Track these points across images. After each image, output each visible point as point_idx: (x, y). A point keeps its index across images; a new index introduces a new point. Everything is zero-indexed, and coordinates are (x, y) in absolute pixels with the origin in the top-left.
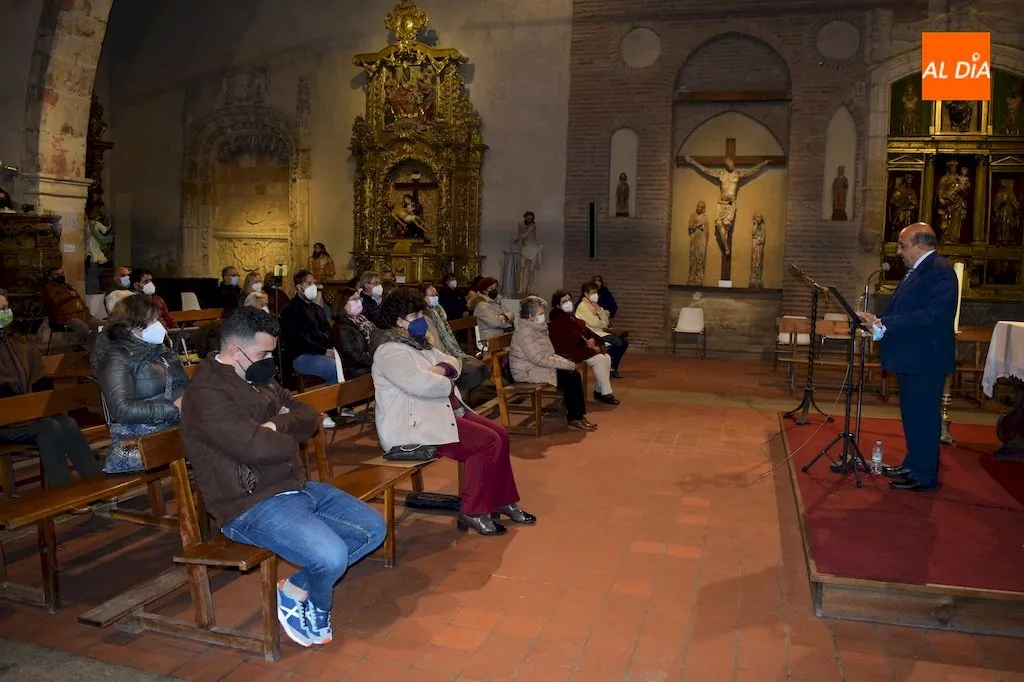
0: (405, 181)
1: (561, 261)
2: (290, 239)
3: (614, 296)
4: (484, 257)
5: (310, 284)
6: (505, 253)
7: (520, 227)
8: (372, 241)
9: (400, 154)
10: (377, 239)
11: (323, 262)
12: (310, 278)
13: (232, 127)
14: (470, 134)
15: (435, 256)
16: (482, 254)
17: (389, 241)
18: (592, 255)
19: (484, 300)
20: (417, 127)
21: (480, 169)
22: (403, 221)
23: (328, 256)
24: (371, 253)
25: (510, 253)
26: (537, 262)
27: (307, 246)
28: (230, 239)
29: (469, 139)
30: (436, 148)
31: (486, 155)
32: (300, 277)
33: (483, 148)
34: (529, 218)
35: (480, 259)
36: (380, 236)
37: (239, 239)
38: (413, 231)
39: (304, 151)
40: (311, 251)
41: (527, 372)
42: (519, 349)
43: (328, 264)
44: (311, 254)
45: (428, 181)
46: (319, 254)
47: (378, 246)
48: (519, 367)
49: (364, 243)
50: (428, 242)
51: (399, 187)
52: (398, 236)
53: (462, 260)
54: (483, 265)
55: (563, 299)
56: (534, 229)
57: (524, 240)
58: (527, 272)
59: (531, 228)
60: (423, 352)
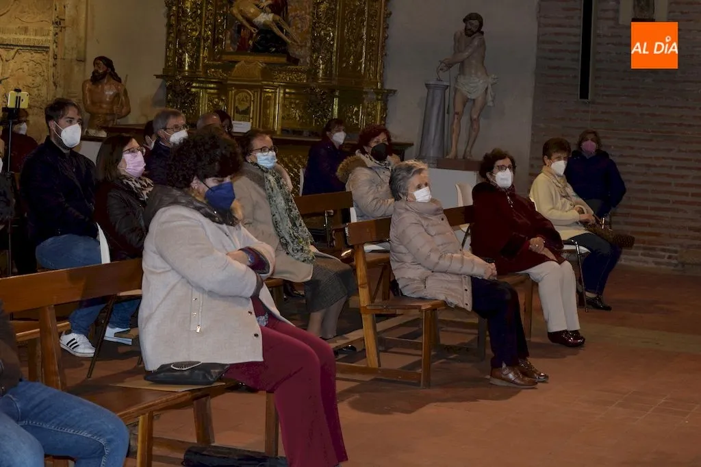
1: (529, 102)
2: (52, 47)
3: (620, 168)
4: (392, 92)
5: (71, 122)
6: (427, 85)
7: (458, 39)
8: (195, 58)
10: (204, 53)
11: (109, 92)
12: (72, 112)
15: (304, 86)
16: (387, 87)
17: (225, 57)
18: (584, 94)
19: (363, 165)
22: (252, 23)
23: (119, 80)
24: (192, 78)
25: (436, 86)
26: (485, 104)
27: (82, 60)
32: (56, 110)
34: (474, 26)
35: (385, 95)
36: (211, 50)
38: (268, 41)
40: (90, 69)
41: (424, 281)
43: (117, 95)
44: (89, 76)
46: (103, 76)
47: (207, 67)
48: (407, 274)
49: (181, 62)
50: (295, 61)
52: (242, 49)
53: (352, 96)
54: (390, 106)
55: (500, 163)
56: (483, 44)
57: (462, 63)
58: (465, 120)
59: (476, 43)
60: (224, 226)
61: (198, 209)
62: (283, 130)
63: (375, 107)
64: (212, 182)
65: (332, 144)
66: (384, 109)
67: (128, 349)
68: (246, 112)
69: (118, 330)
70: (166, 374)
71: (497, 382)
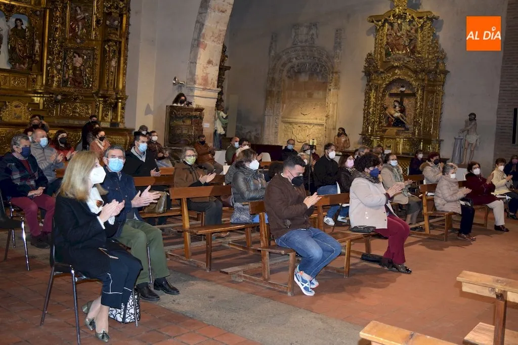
0: (396, 92)
2: (325, 124)
4: (443, 140)
5: (332, 150)
6: (455, 139)
7: (466, 122)
8: (373, 128)
9: (393, 76)
10: (376, 127)
11: (343, 139)
12: (333, 147)
13: (296, 58)
14: (438, 64)
15: (411, 138)
16: (441, 139)
17: (383, 128)
19: (429, 165)
20: (404, 60)
21: (443, 85)
22: (393, 117)
23: (347, 136)
24: (371, 135)
25: (458, 139)
26: (476, 144)
27: (334, 129)
28: (290, 123)
29: (437, 67)
30: (415, 72)
31: (448, 76)
32: (328, 146)
33: (446, 73)
34: (472, 117)
35: (440, 142)
36: (378, 125)
37: (296, 123)
38: (398, 123)
39: (336, 73)
40: (337, 131)
41: (444, 205)
42: (440, 192)
43: (346, 141)
44: (337, 134)
45: (410, 92)
46: (342, 134)
47: (377, 131)
48: (438, 202)
49: (368, 130)
50: (408, 129)
51: (391, 95)
52: (389, 125)
53: (428, 142)
54: (441, 145)
55: (474, 166)
56: (476, 124)
57: (468, 130)
58: (469, 151)
59: (473, 123)
60: (376, 184)
61: (367, 179)
62: (403, 153)
63: (436, 146)
64: (371, 169)
65: (418, 159)
66: (439, 146)
67: (345, 224)
68: (390, 147)
69: (343, 217)
70: (356, 230)
71: (459, 238)
